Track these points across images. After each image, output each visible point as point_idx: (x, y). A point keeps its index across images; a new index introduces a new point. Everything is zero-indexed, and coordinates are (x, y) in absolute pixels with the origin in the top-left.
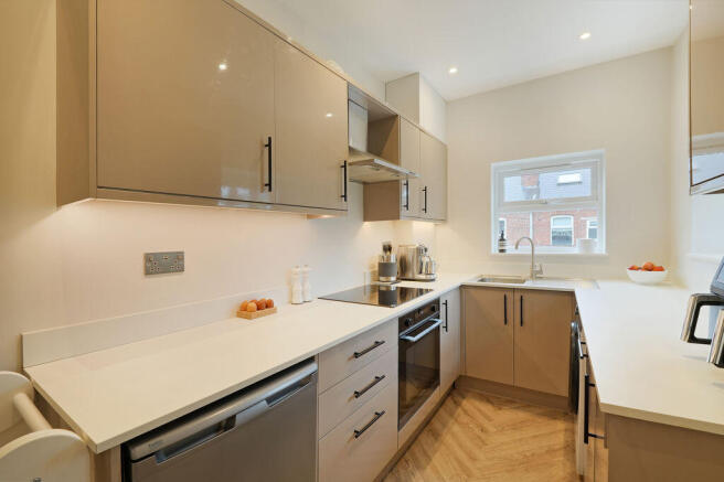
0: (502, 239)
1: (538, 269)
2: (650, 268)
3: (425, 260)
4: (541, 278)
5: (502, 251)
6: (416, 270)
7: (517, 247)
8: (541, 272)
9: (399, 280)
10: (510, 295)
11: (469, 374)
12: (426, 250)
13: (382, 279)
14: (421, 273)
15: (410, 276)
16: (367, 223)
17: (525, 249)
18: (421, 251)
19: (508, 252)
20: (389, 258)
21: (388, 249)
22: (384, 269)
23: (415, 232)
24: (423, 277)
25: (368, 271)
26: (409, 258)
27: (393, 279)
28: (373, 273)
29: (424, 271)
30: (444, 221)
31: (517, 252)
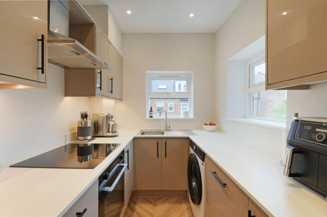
0: (151, 111)
1: (168, 126)
2: (211, 124)
3: (111, 123)
4: (169, 130)
5: (151, 117)
6: (105, 129)
7: (160, 115)
8: (170, 127)
9: (94, 137)
10: (160, 141)
11: (138, 189)
12: (112, 117)
13: (80, 138)
14: (109, 132)
15: (101, 134)
16: (67, 98)
17: (163, 116)
18: (109, 118)
19: (154, 117)
20: (86, 123)
21: (85, 116)
22: (82, 131)
23: (104, 106)
24: (110, 134)
25: (68, 133)
26: (100, 122)
27: (89, 137)
28: (73, 134)
29: (110, 130)
30: (121, 100)
31: (160, 117)
